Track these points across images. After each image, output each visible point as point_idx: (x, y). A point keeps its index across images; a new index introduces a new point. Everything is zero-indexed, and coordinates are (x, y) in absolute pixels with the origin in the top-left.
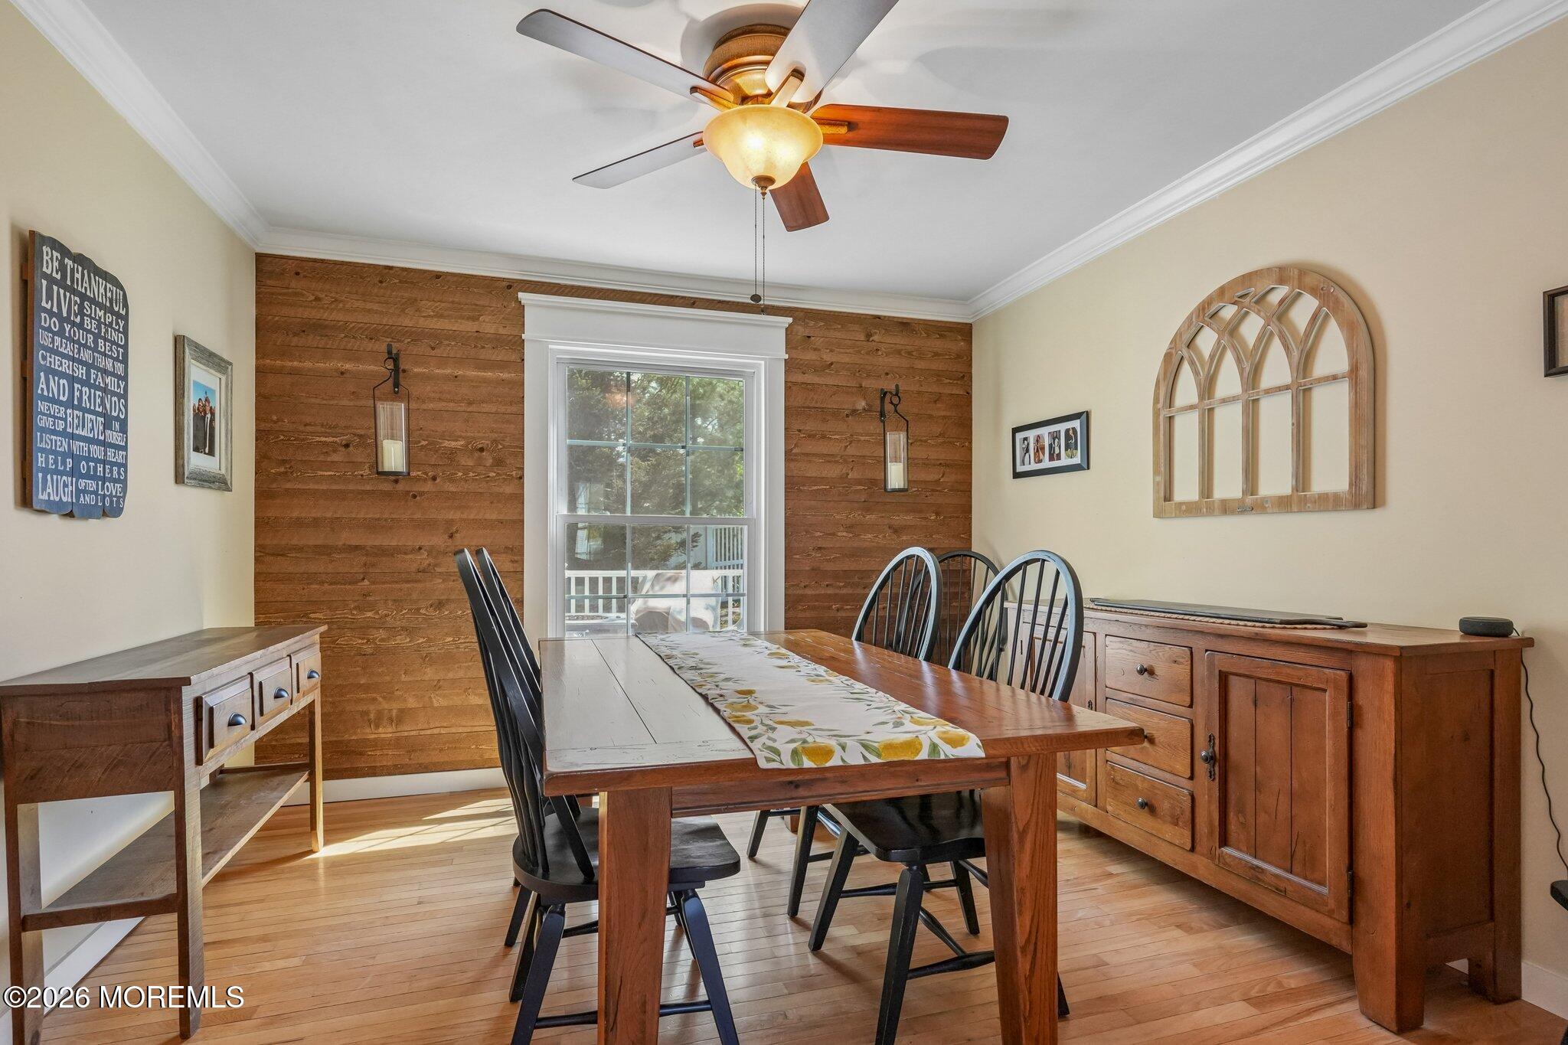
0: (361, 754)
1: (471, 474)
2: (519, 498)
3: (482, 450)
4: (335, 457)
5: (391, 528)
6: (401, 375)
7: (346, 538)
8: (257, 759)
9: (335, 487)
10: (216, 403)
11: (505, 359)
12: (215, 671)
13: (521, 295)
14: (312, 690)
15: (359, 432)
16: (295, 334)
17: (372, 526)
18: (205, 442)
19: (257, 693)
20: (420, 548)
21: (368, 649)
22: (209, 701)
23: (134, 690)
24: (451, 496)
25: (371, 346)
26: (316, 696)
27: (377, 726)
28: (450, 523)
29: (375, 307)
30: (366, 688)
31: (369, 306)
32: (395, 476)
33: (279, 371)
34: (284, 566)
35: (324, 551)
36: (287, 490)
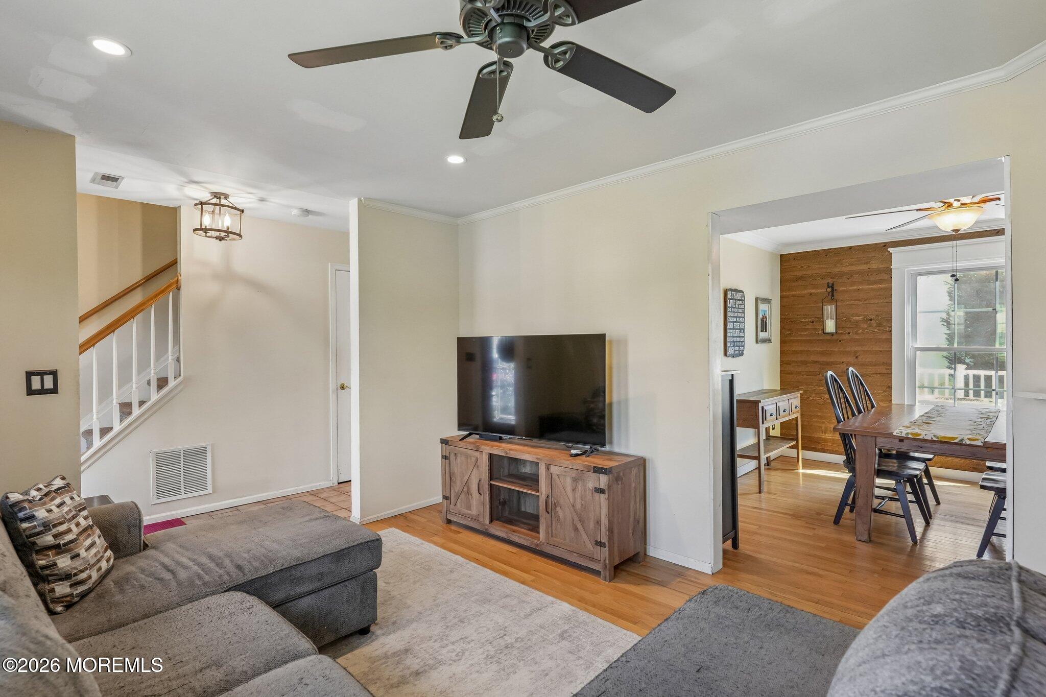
0: (819, 443)
1: (866, 331)
2: (890, 341)
3: (871, 320)
4: (808, 327)
5: (831, 354)
6: (835, 292)
7: (813, 358)
8: (781, 434)
9: (808, 338)
10: (767, 315)
11: (882, 278)
12: (767, 400)
13: (889, 249)
14: (798, 412)
15: (817, 316)
16: (793, 282)
17: (823, 353)
18: (764, 329)
19: (778, 409)
20: (843, 362)
21: (821, 402)
22: (765, 408)
23: (748, 402)
24: (857, 340)
25: (822, 282)
26: (798, 415)
27: (825, 433)
28: (856, 352)
29: (824, 266)
30: (821, 417)
31: (821, 266)
32: (832, 334)
33: (788, 296)
34: (791, 368)
35: (805, 363)
36: (791, 340)
